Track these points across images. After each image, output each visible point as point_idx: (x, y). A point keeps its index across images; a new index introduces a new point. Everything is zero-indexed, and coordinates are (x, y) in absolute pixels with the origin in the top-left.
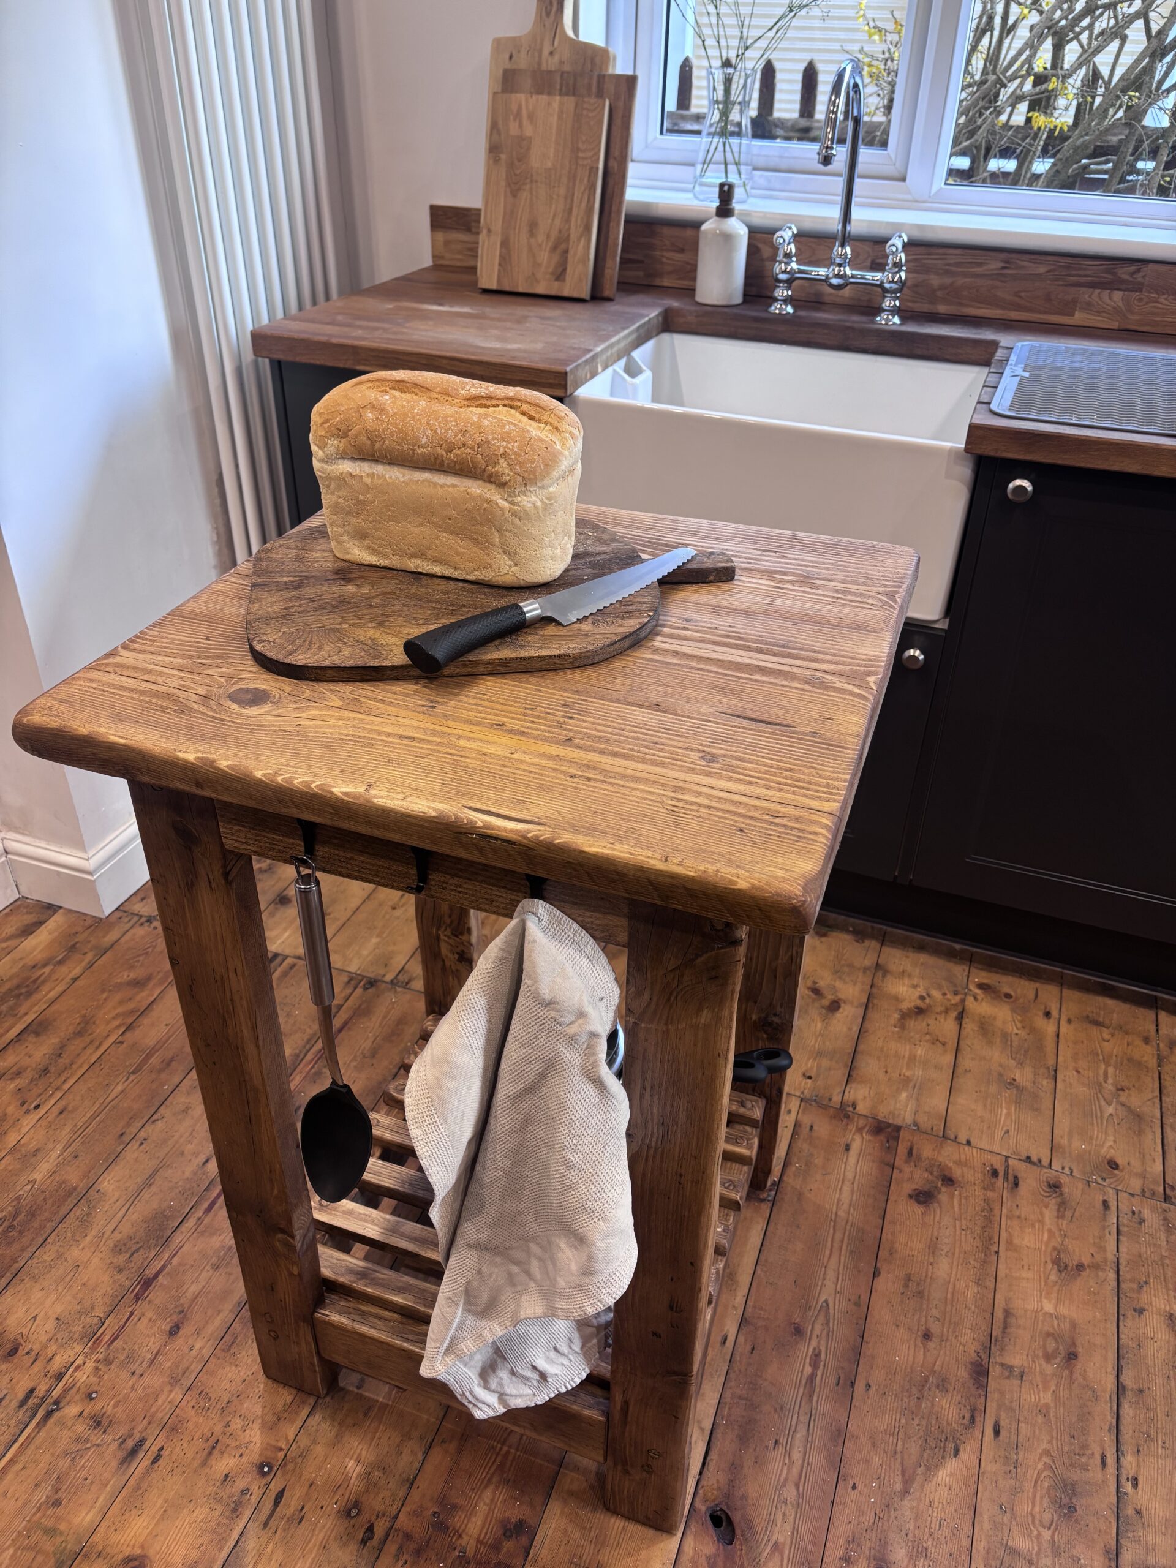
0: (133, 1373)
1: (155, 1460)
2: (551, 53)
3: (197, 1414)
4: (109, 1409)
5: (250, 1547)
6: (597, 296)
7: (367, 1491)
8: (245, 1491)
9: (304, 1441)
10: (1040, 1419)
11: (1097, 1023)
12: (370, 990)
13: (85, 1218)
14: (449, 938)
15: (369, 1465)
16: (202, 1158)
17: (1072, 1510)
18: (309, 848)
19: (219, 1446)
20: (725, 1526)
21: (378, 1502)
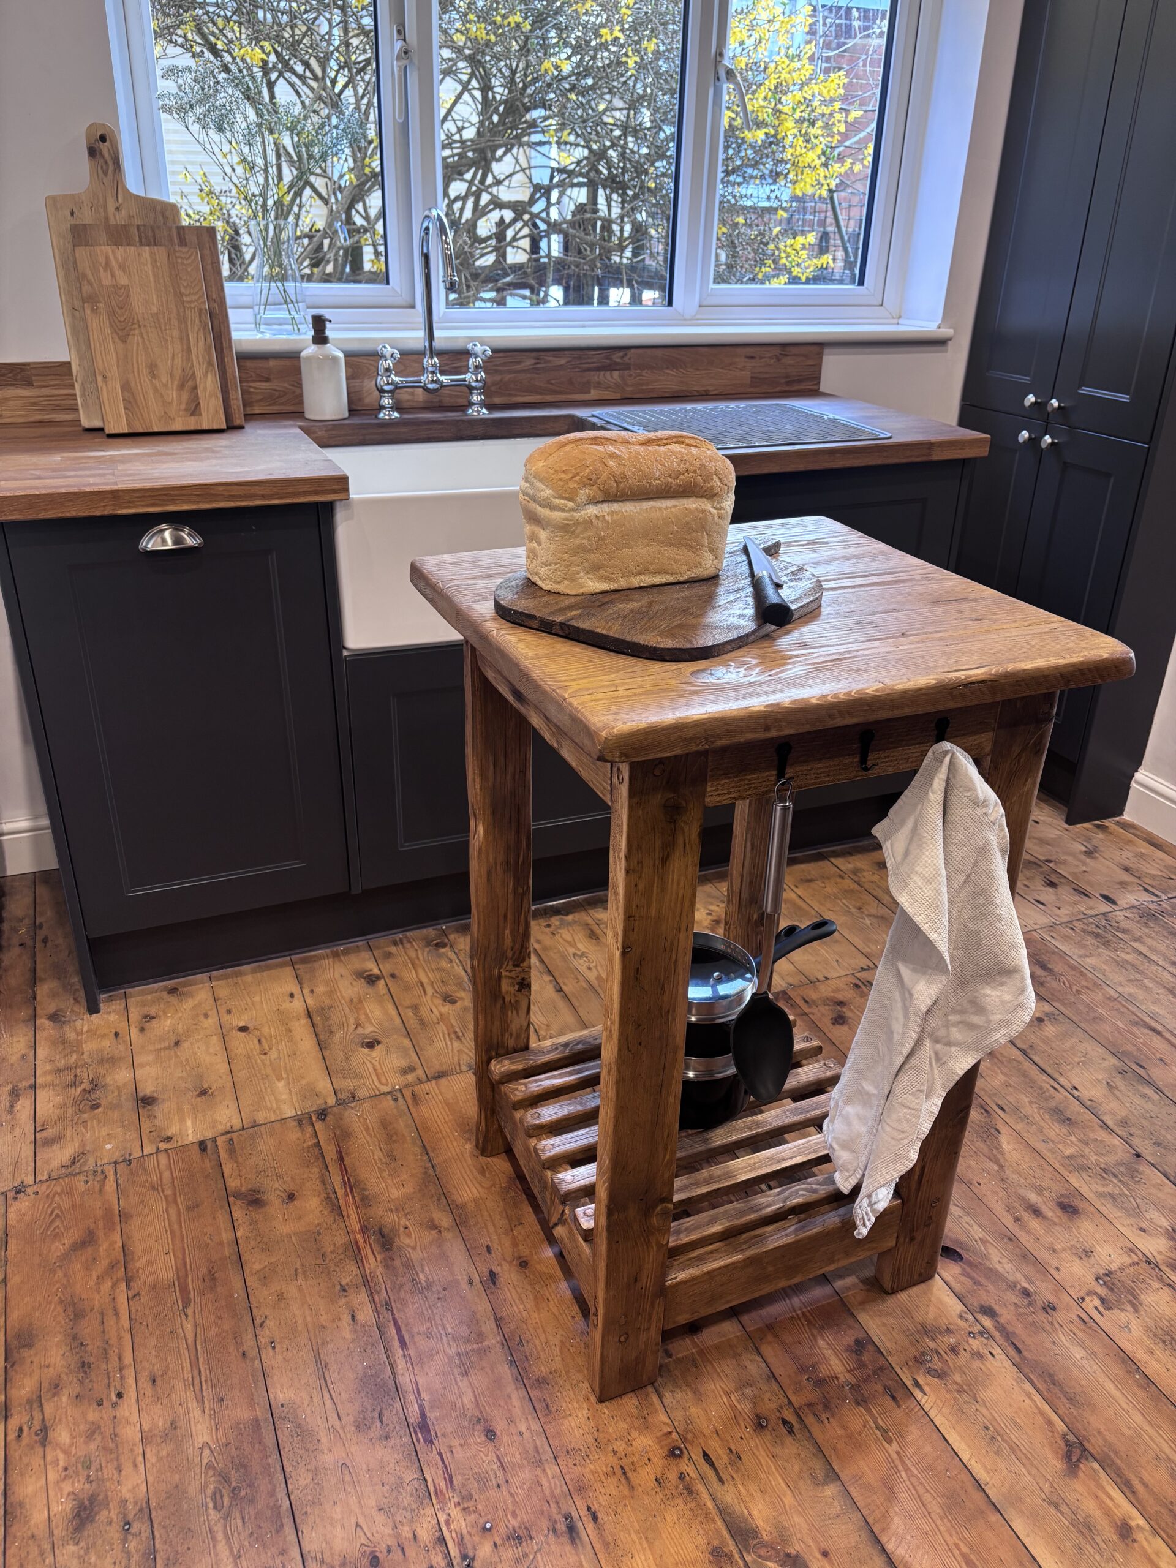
0: (499, 1486)
1: (595, 1518)
2: (117, 209)
3: (584, 1466)
4: (514, 1522)
5: (730, 1502)
6: (232, 427)
7: (755, 1404)
8: (682, 1477)
9: (678, 1415)
10: (1011, 1089)
11: (811, 881)
12: (328, 1119)
13: (299, 1431)
14: (511, 971)
15: (737, 1390)
16: (346, 1318)
17: (1069, 1119)
18: (781, 774)
19: (627, 1469)
20: (950, 1253)
21: (770, 1405)
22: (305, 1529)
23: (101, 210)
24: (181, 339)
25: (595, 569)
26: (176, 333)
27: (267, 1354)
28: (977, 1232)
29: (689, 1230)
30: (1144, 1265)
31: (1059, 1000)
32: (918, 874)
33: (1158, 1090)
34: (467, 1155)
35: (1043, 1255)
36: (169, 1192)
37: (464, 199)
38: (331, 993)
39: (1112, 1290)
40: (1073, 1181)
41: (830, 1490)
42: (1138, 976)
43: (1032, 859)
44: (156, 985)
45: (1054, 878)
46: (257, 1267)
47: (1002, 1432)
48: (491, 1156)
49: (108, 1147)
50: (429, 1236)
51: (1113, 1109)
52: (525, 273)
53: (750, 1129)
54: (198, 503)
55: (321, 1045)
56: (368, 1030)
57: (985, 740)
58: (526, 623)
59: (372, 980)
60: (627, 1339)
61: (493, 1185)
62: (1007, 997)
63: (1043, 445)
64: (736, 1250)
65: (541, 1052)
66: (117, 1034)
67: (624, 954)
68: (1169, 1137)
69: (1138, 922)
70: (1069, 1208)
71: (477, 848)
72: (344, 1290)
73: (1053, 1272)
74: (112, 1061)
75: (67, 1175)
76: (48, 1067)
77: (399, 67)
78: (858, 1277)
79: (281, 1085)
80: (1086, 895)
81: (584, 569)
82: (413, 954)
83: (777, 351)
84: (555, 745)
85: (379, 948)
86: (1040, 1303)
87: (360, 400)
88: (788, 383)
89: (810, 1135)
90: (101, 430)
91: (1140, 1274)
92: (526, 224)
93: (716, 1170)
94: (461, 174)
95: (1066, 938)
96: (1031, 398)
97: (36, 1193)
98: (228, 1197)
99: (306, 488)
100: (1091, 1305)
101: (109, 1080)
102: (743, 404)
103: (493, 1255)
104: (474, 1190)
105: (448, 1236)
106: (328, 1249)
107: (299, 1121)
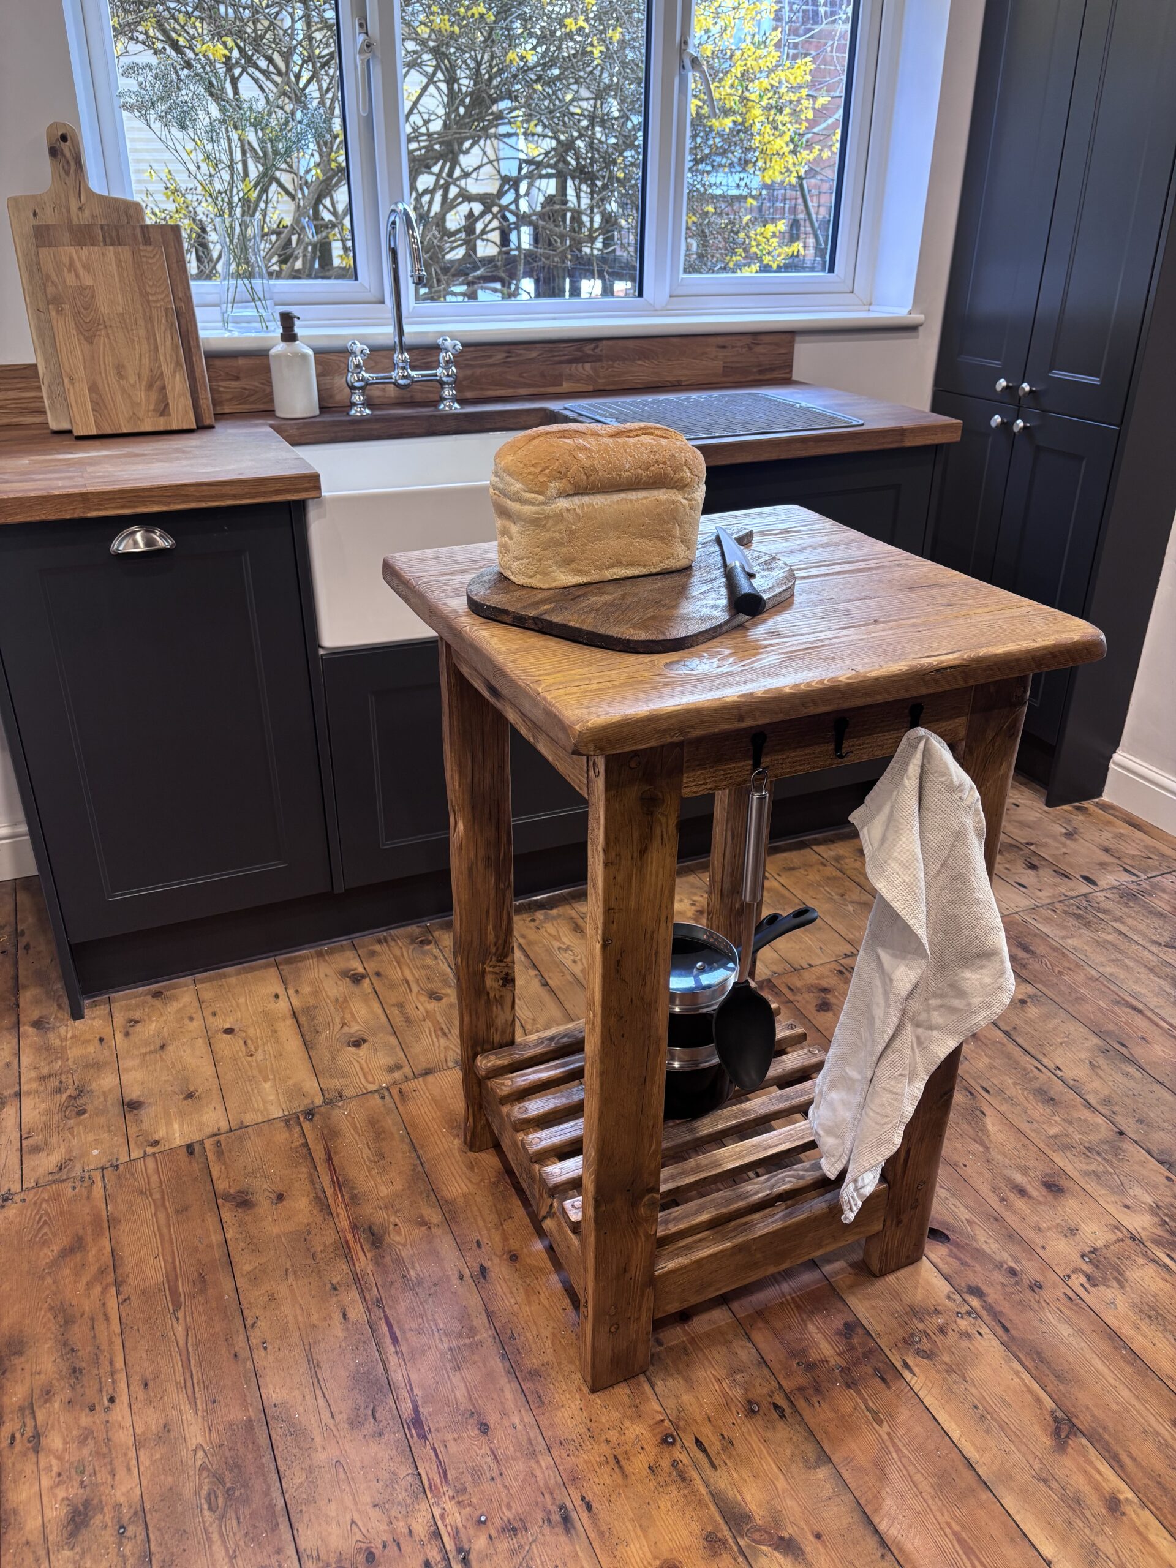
0: (493, 1479)
1: (589, 1507)
2: (80, 209)
3: (578, 1456)
4: (508, 1514)
5: (723, 1487)
6: (202, 427)
7: (746, 1390)
8: (675, 1464)
9: (671, 1403)
10: (995, 1072)
11: (793, 869)
12: (315, 1118)
13: (292, 1430)
14: (494, 967)
15: (728, 1376)
16: (337, 1316)
17: (1053, 1099)
18: (756, 764)
19: (620, 1458)
20: (937, 1235)
21: (761, 1390)
22: (300, 1527)
23: (64, 210)
24: (148, 339)
25: (567, 562)
26: (142, 333)
27: (259, 1355)
28: (964, 1214)
29: (677, 1220)
30: (1128, 1241)
31: (1042, 982)
32: (896, 859)
33: (1141, 1068)
34: (455, 1151)
35: (1029, 1234)
36: (157, 1196)
37: (432, 192)
38: (316, 993)
39: (1097, 1267)
40: (1057, 1160)
41: (822, 1473)
42: (1120, 956)
43: (1013, 842)
44: (141, 989)
45: (1035, 861)
46: (247, 1268)
47: (991, 1410)
48: (480, 1151)
49: (95, 1152)
50: (418, 1233)
51: (1095, 1087)
52: (496, 266)
53: (736, 1117)
54: (169, 504)
55: (307, 1045)
56: (354, 1028)
57: (960, 725)
58: (499, 618)
59: (357, 979)
60: (617, 1329)
61: (482, 1180)
62: (987, 980)
63: (1016, 429)
64: (724, 1238)
65: (526, 1046)
66: (101, 1040)
67: (604, 946)
68: (1152, 1115)
69: (1118, 902)
70: (1054, 1187)
71: (457, 845)
72: (335, 1289)
73: (1040, 1251)
74: (97, 1066)
75: (55, 1182)
76: (33, 1074)
77: (362, 60)
78: (846, 1261)
79: (267, 1086)
80: (1066, 876)
81: (556, 562)
82: (398, 953)
83: (748, 340)
84: (532, 740)
85: (363, 947)
86: (1026, 1282)
87: (331, 397)
88: (760, 372)
89: (796, 1122)
90: (70, 432)
91: (1125, 1250)
92: (495, 216)
93: (703, 1159)
94: (428, 167)
95: (1048, 920)
96: (1002, 383)
97: (24, 1201)
98: (217, 1198)
99: (278, 487)
100: (1077, 1282)
101: (94, 1086)
102: (715, 394)
103: (483, 1250)
104: (463, 1185)
105: (437, 1232)
106: (319, 1248)
107: (287, 1121)
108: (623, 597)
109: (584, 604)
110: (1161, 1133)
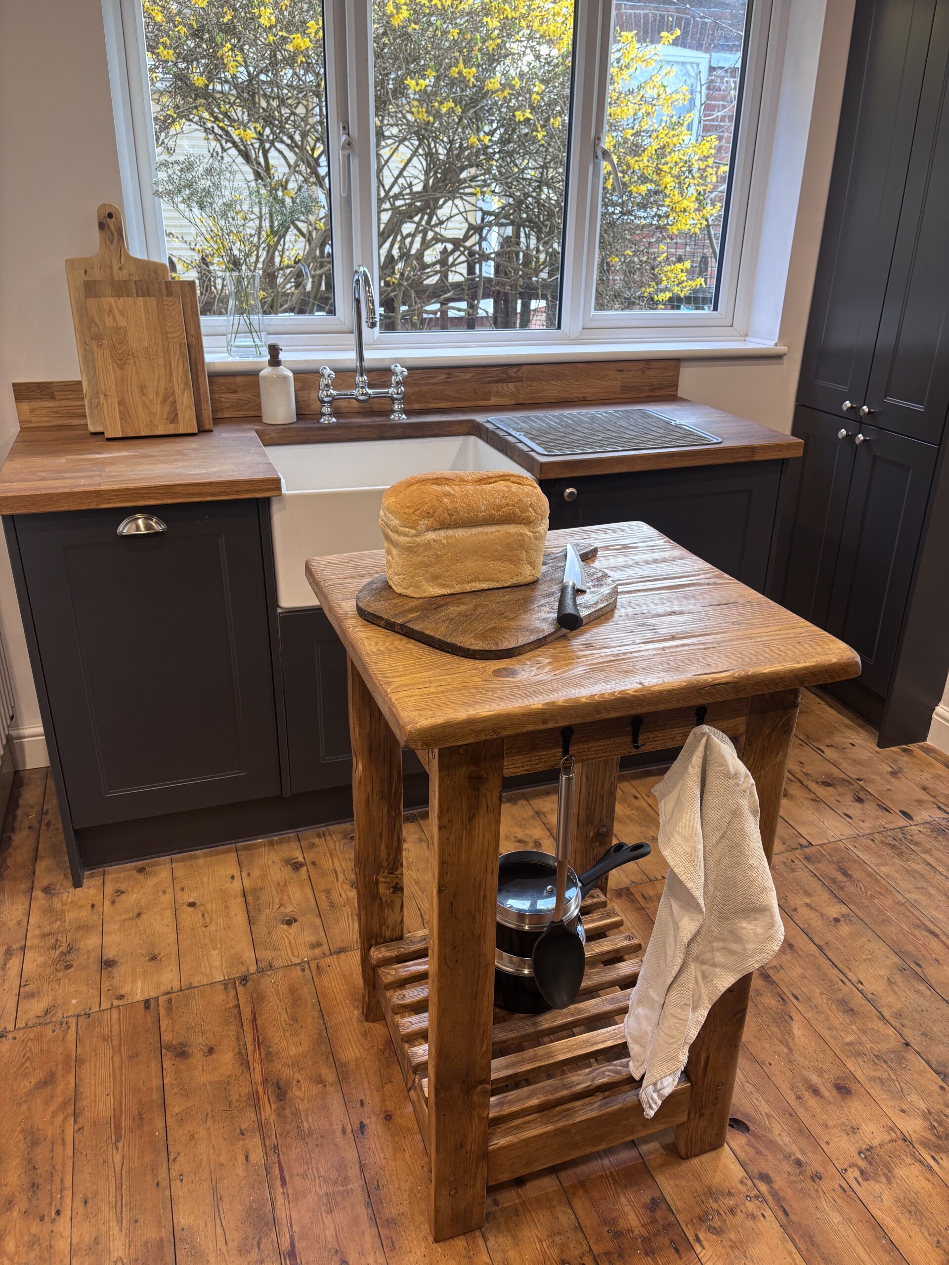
2: (120, 268)
6: (202, 431)
7: (562, 1251)
9: (498, 1257)
12: (248, 984)
13: (193, 1252)
14: (386, 877)
15: (549, 1237)
16: (241, 1158)
17: (852, 1010)
18: (566, 752)
20: (738, 1124)
21: (574, 1252)
23: (108, 270)
24: (165, 366)
25: (435, 578)
26: (161, 361)
27: (176, 1185)
28: (764, 1108)
29: (511, 1103)
30: (900, 1142)
31: (855, 903)
32: (679, 833)
33: (930, 986)
34: (354, 1021)
35: (817, 1130)
36: (116, 1043)
38: (263, 877)
39: (871, 1163)
40: (849, 1065)
42: (925, 885)
43: (845, 777)
44: (129, 865)
45: (862, 795)
46: (177, 1110)
48: (374, 1021)
49: (74, 1001)
50: (316, 1089)
51: (890, 1002)
52: (463, 290)
53: (572, 1015)
54: (162, 499)
55: (251, 921)
56: (289, 909)
57: (740, 723)
58: (374, 622)
59: (296, 866)
60: (456, 1193)
61: (372, 1047)
62: (760, 930)
63: (857, 442)
64: (549, 1122)
65: (412, 942)
66: (93, 906)
67: (440, 891)
68: (935, 1029)
69: (929, 836)
70: (843, 1089)
71: (357, 781)
72: (243, 1134)
73: (824, 1145)
74: (84, 928)
75: (40, 1024)
76: (37, 932)
77: (344, 155)
78: (660, 1143)
79: (215, 953)
80: (887, 810)
81: (426, 579)
82: (332, 846)
83: (642, 365)
85: (305, 839)
86: (809, 1173)
87: (305, 407)
88: (651, 390)
90: (103, 433)
91: (896, 1150)
93: (540, 1050)
95: (867, 848)
96: (848, 404)
97: (15, 1038)
98: (162, 1048)
99: (247, 487)
100: (852, 1177)
101: (82, 945)
102: (611, 409)
103: (365, 1108)
104: (356, 1051)
105: (331, 1090)
106: (234, 1097)
107: (225, 985)
108: (476, 607)
109: (443, 614)
110: (941, 1047)
